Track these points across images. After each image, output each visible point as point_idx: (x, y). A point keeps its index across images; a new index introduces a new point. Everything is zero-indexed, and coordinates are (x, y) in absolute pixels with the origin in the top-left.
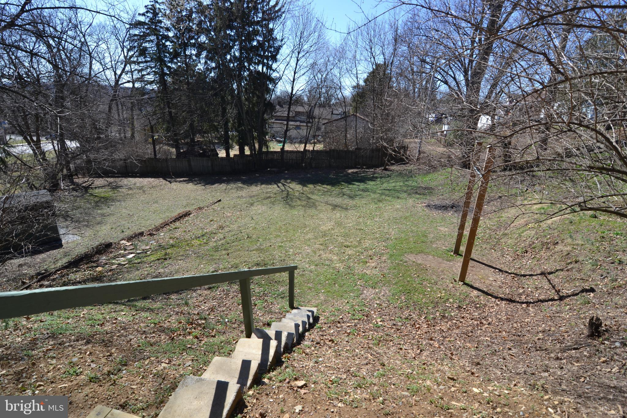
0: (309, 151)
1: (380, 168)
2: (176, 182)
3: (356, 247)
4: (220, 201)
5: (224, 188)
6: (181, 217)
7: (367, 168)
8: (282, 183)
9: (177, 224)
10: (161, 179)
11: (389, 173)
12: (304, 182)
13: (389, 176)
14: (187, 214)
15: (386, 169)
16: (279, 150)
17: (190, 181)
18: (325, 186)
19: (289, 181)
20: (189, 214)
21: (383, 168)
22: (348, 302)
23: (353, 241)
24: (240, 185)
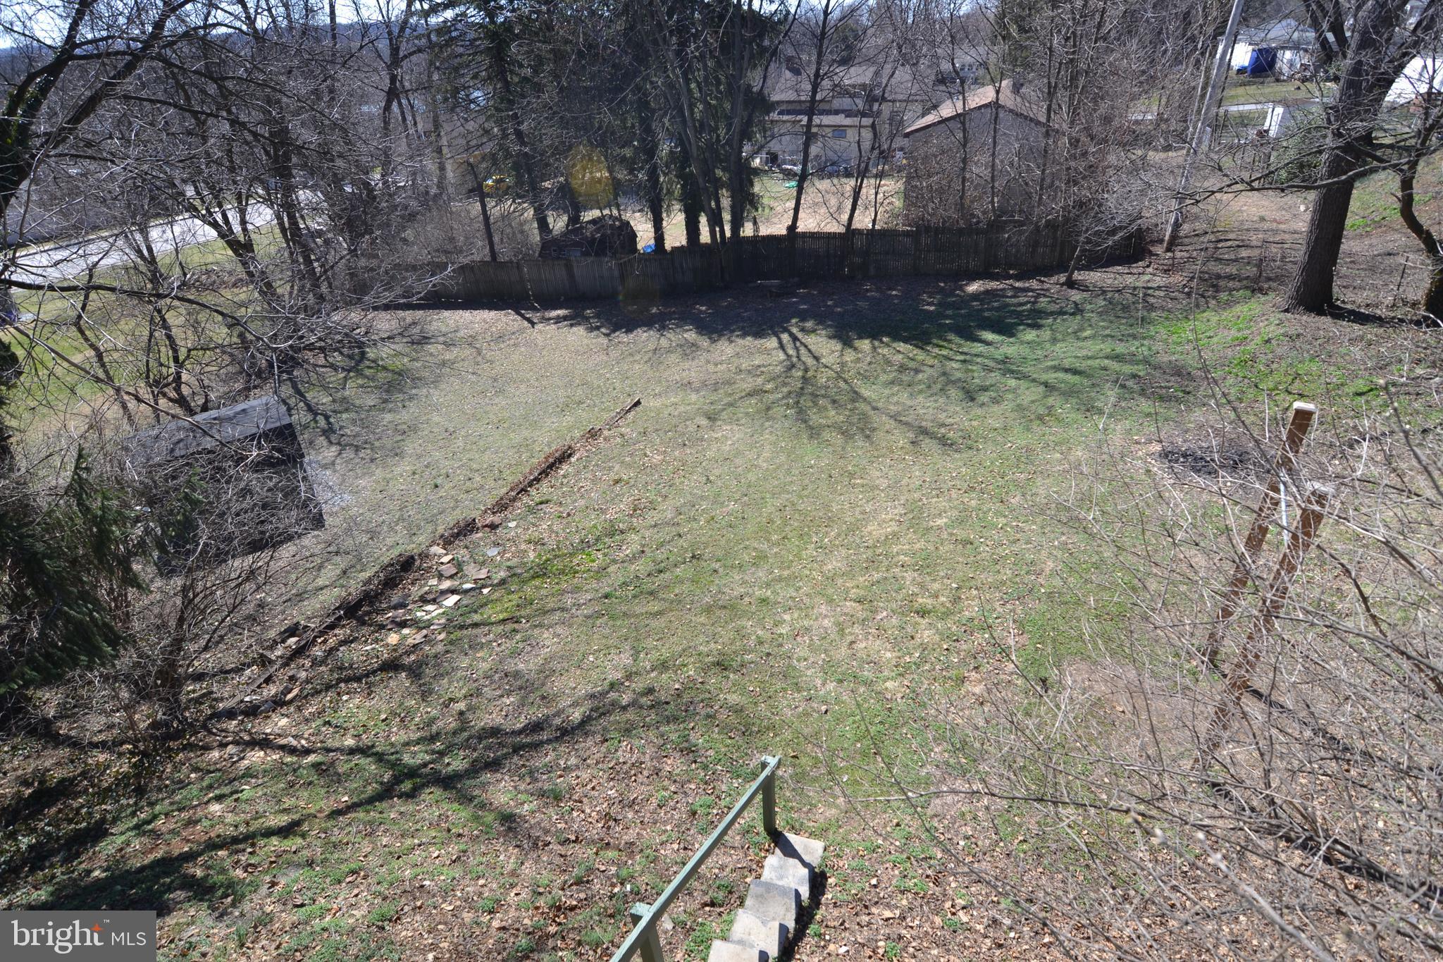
0: (859, 232)
1: (1054, 279)
2: (546, 320)
3: (946, 615)
4: (638, 403)
5: (651, 346)
6: (551, 466)
7: (1018, 278)
8: (791, 334)
9: (544, 487)
10: (512, 315)
11: (1076, 296)
12: (845, 333)
13: (1078, 310)
14: (564, 457)
15: (1071, 284)
16: (784, 232)
17: (575, 319)
18: (901, 346)
19: (809, 324)
20: (570, 455)
21: (1063, 278)
22: (898, 825)
23: (939, 591)
24: (691, 335)
